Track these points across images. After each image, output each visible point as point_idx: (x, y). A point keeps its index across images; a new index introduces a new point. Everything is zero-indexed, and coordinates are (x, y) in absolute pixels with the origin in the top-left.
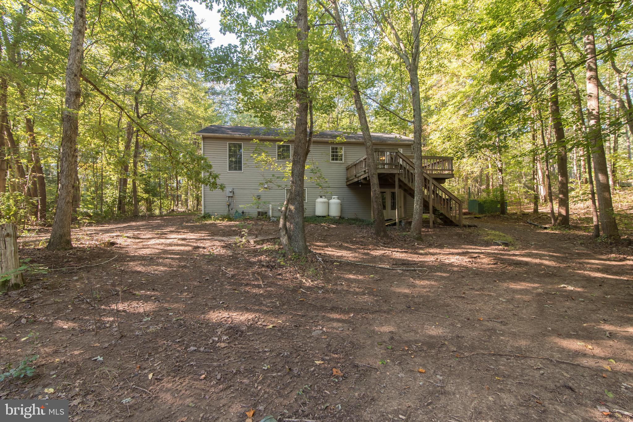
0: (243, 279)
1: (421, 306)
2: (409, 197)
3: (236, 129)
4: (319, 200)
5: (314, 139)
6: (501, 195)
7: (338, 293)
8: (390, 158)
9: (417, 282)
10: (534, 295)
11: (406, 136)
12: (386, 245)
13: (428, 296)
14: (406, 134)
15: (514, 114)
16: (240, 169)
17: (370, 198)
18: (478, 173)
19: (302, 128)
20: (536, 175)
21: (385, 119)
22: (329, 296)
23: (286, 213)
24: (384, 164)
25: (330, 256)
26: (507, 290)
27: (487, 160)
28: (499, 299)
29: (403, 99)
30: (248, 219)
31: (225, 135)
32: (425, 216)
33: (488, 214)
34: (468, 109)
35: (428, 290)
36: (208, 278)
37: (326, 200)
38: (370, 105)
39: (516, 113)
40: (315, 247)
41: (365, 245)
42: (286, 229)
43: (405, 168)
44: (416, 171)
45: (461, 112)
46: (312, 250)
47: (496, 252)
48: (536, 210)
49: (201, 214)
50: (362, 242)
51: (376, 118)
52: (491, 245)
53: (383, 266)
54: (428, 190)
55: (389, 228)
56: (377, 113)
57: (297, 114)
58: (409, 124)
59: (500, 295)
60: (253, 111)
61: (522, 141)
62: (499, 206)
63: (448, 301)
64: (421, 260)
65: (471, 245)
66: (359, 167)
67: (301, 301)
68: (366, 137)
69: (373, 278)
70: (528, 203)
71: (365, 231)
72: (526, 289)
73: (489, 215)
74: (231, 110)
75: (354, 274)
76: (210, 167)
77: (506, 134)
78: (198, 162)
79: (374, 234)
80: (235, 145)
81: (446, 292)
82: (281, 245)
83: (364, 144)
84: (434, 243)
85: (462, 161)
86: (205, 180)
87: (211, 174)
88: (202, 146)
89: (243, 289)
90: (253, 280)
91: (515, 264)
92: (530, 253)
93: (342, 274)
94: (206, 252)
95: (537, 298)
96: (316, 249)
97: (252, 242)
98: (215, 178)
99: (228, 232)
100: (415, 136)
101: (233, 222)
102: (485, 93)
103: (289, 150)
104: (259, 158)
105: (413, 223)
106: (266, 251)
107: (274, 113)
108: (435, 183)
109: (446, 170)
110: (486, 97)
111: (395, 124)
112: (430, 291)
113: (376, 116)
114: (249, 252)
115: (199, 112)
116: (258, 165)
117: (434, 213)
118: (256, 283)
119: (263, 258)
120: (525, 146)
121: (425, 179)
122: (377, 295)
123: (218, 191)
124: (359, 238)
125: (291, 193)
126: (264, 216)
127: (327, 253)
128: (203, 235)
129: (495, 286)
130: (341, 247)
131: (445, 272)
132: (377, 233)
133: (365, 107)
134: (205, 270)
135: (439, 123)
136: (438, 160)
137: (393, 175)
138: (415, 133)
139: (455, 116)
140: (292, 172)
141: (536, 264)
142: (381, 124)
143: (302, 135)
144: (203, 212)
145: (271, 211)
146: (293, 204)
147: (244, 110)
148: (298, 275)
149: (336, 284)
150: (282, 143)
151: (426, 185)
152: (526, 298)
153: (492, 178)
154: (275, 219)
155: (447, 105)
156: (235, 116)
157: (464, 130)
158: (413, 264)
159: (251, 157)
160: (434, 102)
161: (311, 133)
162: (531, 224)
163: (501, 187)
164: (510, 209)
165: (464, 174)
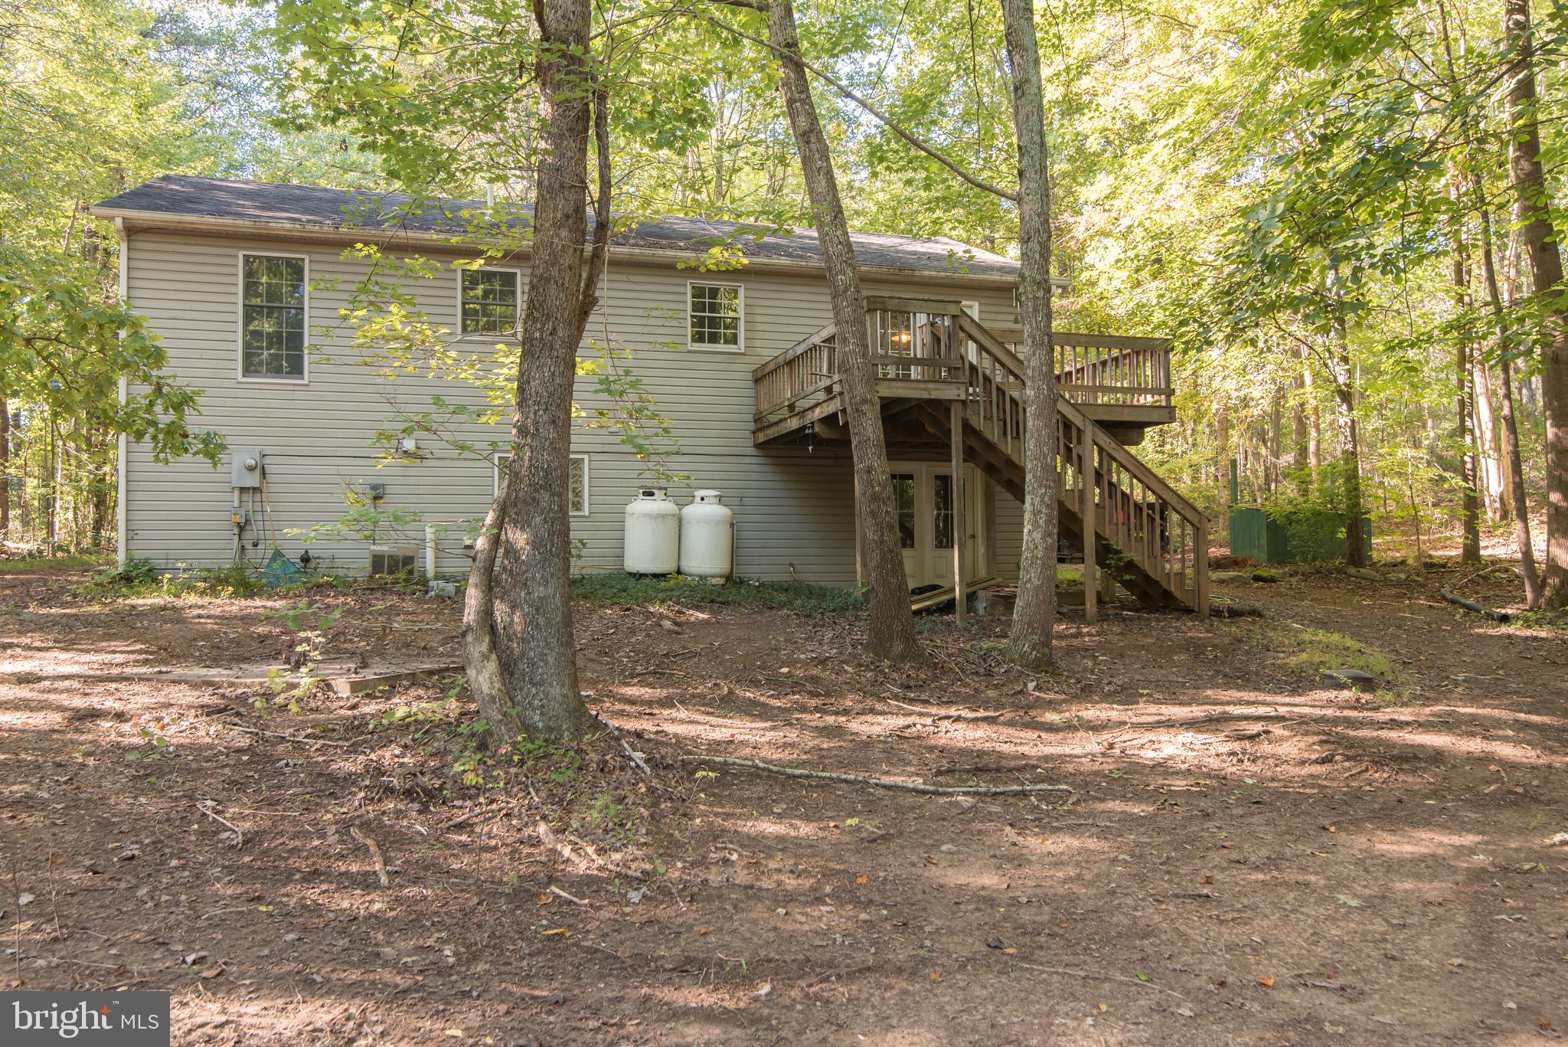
0: (295, 851)
1: (1043, 939)
2: (1003, 496)
3: (280, 197)
4: (641, 506)
5: (612, 250)
6: (1348, 491)
7: (710, 899)
8: (928, 339)
9: (1034, 843)
10: (1460, 878)
11: (992, 250)
12: (913, 691)
13: (1073, 899)
14: (992, 242)
15: (1385, 184)
16: (296, 369)
17: (853, 498)
18: (1266, 405)
19: (563, 205)
20: (1470, 416)
21: (909, 182)
22: (671, 912)
23: (492, 560)
24: (906, 363)
25: (679, 742)
26: (1366, 862)
27: (1296, 354)
28: (1335, 900)
29: (980, 103)
30: (331, 586)
31: (227, 221)
32: (1069, 572)
33: (1303, 567)
34: (1227, 155)
35: (1072, 872)
36: (133, 850)
37: (666, 506)
38: (852, 121)
39: (1393, 180)
40: (618, 706)
41: (827, 694)
42: (493, 629)
43: (986, 378)
44: (1030, 392)
45: (1202, 166)
46: (602, 717)
47: (1329, 712)
48: (1472, 551)
49: (112, 563)
50: (814, 680)
51: (875, 175)
52: (1312, 686)
53: (899, 780)
54: (1080, 470)
55: (926, 623)
56: (876, 155)
57: (543, 145)
58: (1006, 204)
59: (1340, 884)
60: (354, 122)
61: (1420, 288)
62: (1342, 534)
63: (1150, 915)
64: (1048, 750)
65: (1239, 688)
66: (804, 371)
67: (549, 938)
68: (835, 249)
69: (858, 829)
70: (1444, 525)
71: (829, 635)
72: (1433, 856)
73: (1307, 568)
74: (258, 115)
75: (780, 816)
76: (157, 356)
77: (1358, 259)
78: (100, 334)
79: (866, 647)
80: (273, 265)
81: (1142, 879)
82: (471, 700)
83: (824, 277)
84: (1099, 681)
85: (1204, 355)
86: (131, 414)
87: (159, 388)
88: (121, 264)
89: (295, 894)
90: (341, 857)
91: (1396, 759)
92: (1450, 714)
93: (728, 816)
94: (129, 734)
95: (1470, 890)
96: (621, 714)
97: (342, 687)
98: (178, 407)
99: (238, 643)
100: (1024, 256)
101: (258, 602)
102: (1285, 96)
103: (513, 293)
104: (378, 326)
105: (1019, 603)
106: (404, 726)
107: (443, 137)
108: (1104, 439)
109: (1146, 391)
110: (1289, 113)
111: (948, 202)
112: (1079, 877)
113: (872, 164)
114: (326, 732)
115: (113, 119)
116: (372, 356)
117: (1101, 561)
118: (354, 868)
119: (388, 755)
120: (1429, 305)
121: (1067, 425)
122: (871, 902)
123: (190, 465)
124: (805, 664)
125: (515, 477)
126: (401, 575)
127: (670, 728)
128: (119, 658)
129: (1322, 848)
130: (728, 705)
131: (1139, 797)
132: (879, 644)
133: (830, 128)
134: (122, 814)
135: (1119, 203)
136: (1115, 352)
137: (942, 407)
138: (1025, 241)
139: (1179, 179)
140: (521, 390)
141: (1471, 758)
142: (896, 198)
143: (564, 233)
144: (121, 557)
145: (430, 554)
146: (522, 524)
147: (316, 117)
148: (542, 828)
149: (702, 862)
150: (477, 264)
151: (1069, 450)
152: (1434, 889)
153: (1317, 427)
154: (450, 588)
155: (1150, 135)
156: (277, 141)
157: (1212, 238)
158: (1019, 769)
159: (345, 318)
160: (1099, 124)
161: (602, 226)
162: (1453, 602)
163: (1347, 461)
164: (1384, 546)
165: (1215, 406)
